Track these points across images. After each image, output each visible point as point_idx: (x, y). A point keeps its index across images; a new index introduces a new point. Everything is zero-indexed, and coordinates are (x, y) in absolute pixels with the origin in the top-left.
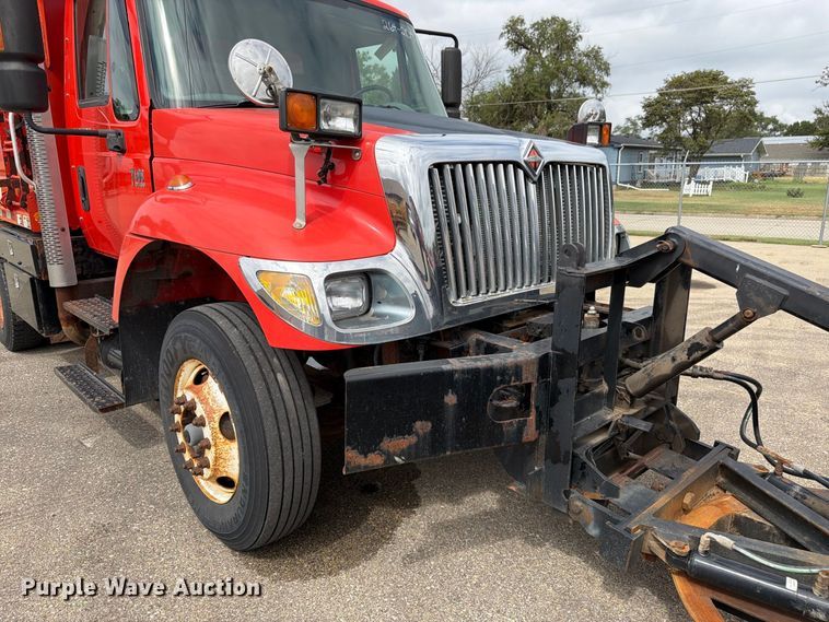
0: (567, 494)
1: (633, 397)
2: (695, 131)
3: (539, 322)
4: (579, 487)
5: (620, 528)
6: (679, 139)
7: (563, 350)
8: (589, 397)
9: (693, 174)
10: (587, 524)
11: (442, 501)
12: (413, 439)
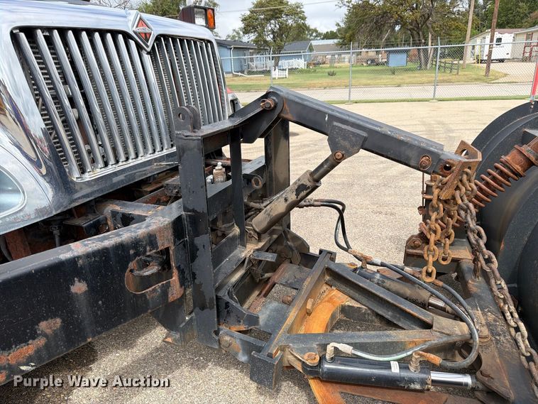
0: (217, 333)
1: (259, 235)
2: (274, 36)
3: (175, 183)
4: (226, 322)
5: (263, 356)
6: (266, 42)
7: (193, 211)
8: (225, 243)
9: (276, 64)
10: (237, 354)
11: (117, 348)
12: (41, 342)
